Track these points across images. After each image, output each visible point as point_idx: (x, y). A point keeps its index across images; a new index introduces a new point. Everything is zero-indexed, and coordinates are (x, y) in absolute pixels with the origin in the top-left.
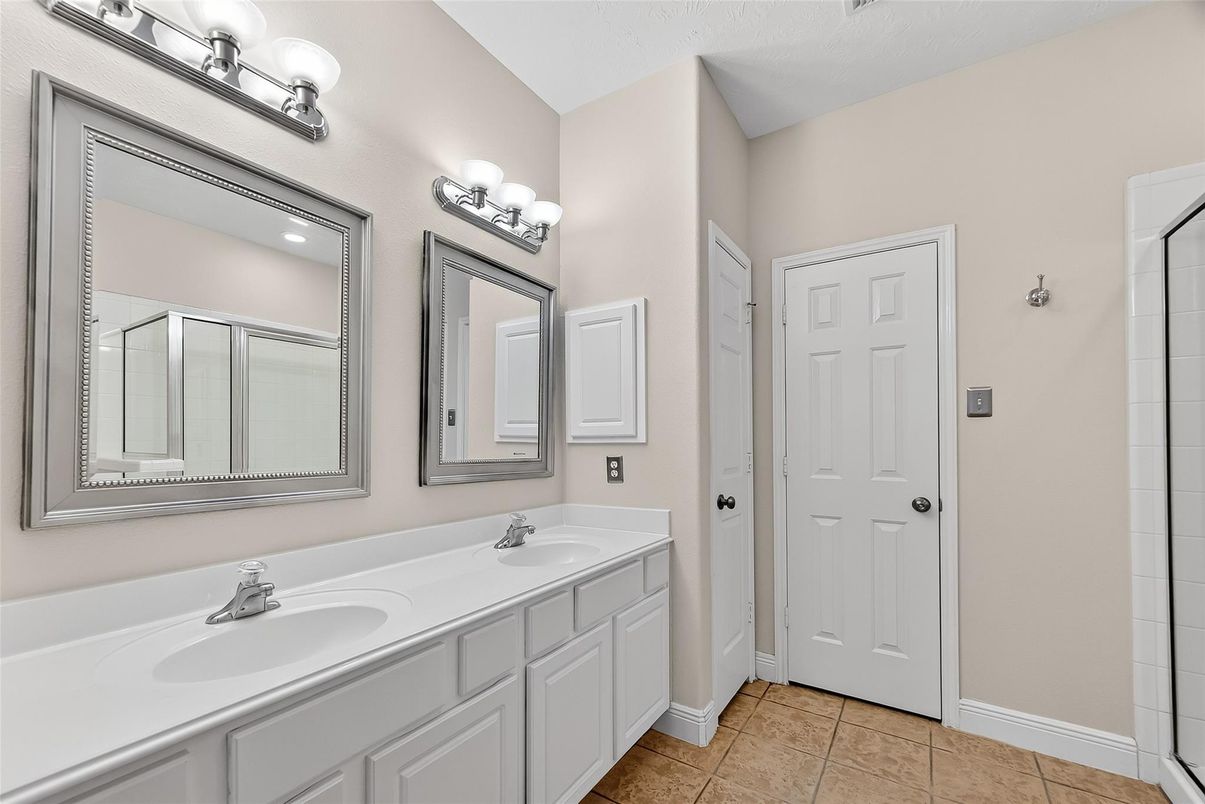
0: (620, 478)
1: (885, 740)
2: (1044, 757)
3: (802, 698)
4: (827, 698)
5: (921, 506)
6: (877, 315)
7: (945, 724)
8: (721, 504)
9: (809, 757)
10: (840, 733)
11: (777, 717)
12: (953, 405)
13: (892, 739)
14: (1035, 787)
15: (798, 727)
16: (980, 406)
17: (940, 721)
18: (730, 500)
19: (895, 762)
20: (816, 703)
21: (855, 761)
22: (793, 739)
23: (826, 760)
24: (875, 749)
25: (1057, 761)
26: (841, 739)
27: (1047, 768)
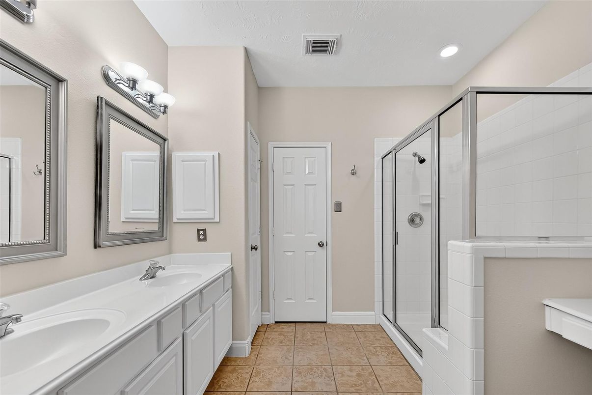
0: (205, 239)
1: (311, 333)
2: (354, 325)
3: (281, 327)
4: (290, 324)
5: (321, 245)
6: (307, 172)
7: (328, 323)
8: (252, 249)
9: (288, 347)
10: (296, 336)
11: (272, 337)
12: (331, 207)
13: (313, 332)
14: (353, 334)
15: (282, 338)
16: (338, 208)
17: (326, 322)
18: (256, 247)
19: (316, 339)
20: (286, 327)
21: (304, 344)
22: (281, 342)
23: (294, 346)
24: (309, 337)
25: (357, 325)
26: (297, 337)
27: (355, 328)
